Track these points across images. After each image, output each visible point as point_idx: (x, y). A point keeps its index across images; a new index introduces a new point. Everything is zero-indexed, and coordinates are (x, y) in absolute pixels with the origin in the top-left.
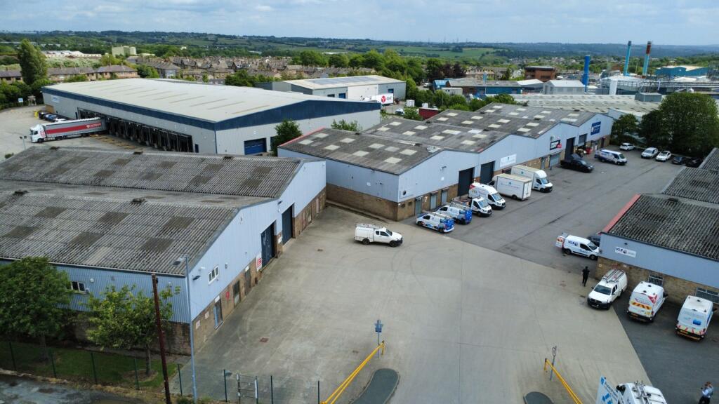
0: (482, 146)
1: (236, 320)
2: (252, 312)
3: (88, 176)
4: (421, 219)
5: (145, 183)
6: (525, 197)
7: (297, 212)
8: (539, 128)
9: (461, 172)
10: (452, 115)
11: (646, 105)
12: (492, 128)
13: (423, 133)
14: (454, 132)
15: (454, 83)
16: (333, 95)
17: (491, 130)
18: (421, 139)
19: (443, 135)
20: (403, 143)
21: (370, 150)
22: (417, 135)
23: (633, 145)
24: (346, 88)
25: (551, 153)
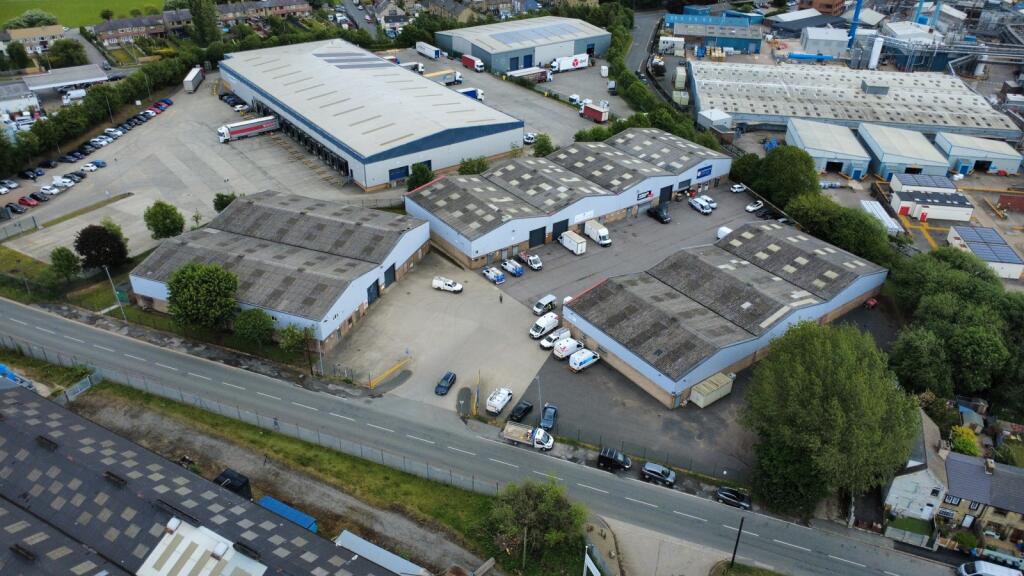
0: (558, 208)
1: (348, 337)
2: (357, 334)
3: (272, 234)
4: (484, 271)
5: (306, 243)
6: (579, 252)
7: (397, 267)
8: (630, 181)
9: (531, 233)
10: (573, 151)
11: (865, 100)
12: (593, 176)
13: (524, 185)
14: (547, 187)
15: (678, 29)
16: (517, 58)
17: (591, 178)
18: (519, 192)
19: (538, 189)
20: (491, 206)
21: (465, 211)
22: (519, 186)
23: (745, 187)
24: (533, 49)
25: (640, 202)
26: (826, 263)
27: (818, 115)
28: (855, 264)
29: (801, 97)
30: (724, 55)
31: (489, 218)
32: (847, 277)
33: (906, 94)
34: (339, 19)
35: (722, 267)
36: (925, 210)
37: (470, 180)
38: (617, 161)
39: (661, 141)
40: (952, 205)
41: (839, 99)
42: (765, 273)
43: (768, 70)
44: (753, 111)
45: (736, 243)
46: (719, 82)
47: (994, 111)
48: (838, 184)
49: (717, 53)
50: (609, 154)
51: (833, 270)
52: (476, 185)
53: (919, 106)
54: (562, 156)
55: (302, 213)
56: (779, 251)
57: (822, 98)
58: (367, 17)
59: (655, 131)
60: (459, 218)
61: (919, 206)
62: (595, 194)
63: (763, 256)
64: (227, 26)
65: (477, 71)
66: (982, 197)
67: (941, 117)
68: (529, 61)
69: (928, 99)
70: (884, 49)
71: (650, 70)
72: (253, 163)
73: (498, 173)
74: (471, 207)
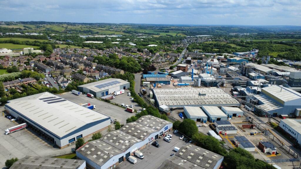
6: (135, 163)
9: (119, 159)
10: (127, 126)
11: (200, 98)
12: (135, 135)
13: (115, 141)
14: (122, 142)
15: (148, 79)
16: (104, 93)
17: (134, 136)
18: (113, 144)
19: (119, 142)
20: (106, 152)
21: (97, 155)
22: (113, 142)
23: (178, 131)
24: (108, 89)
25: (150, 141)
26: (208, 158)
27: (191, 104)
28: (215, 157)
29: (185, 98)
30: (161, 86)
31: (106, 157)
32: (215, 162)
33: (210, 95)
34: (45, 83)
35: (179, 164)
36: (226, 132)
37: (97, 142)
38: (141, 129)
39: (152, 120)
40: (232, 130)
41: (195, 98)
42: (192, 164)
43: (174, 91)
44: (173, 104)
45: (181, 154)
46: (162, 96)
47: (233, 98)
48: (201, 125)
49: (159, 86)
50: (138, 126)
51: (210, 160)
52: (99, 143)
53: (215, 99)
54: (124, 129)
55: (40, 165)
56: (194, 155)
57: (190, 98)
58: (55, 81)
59: (149, 116)
60: (95, 158)
61: (224, 131)
62: (137, 142)
63: (189, 157)
64: (7, 89)
65: (92, 98)
66: (238, 125)
67: (221, 101)
68: (107, 93)
69: (216, 96)
70: (201, 81)
71: (142, 92)
72: (19, 142)
73: (105, 138)
74: (99, 153)
